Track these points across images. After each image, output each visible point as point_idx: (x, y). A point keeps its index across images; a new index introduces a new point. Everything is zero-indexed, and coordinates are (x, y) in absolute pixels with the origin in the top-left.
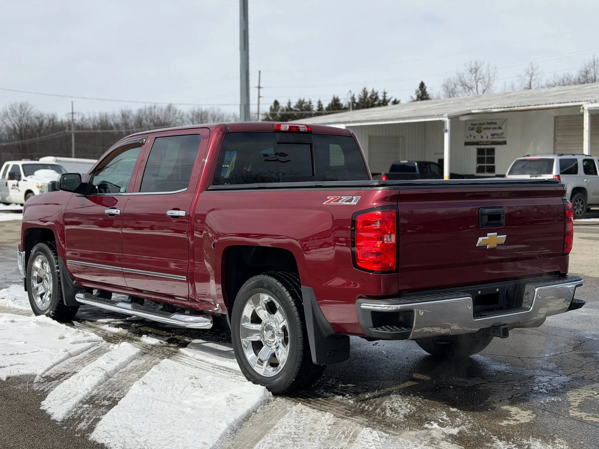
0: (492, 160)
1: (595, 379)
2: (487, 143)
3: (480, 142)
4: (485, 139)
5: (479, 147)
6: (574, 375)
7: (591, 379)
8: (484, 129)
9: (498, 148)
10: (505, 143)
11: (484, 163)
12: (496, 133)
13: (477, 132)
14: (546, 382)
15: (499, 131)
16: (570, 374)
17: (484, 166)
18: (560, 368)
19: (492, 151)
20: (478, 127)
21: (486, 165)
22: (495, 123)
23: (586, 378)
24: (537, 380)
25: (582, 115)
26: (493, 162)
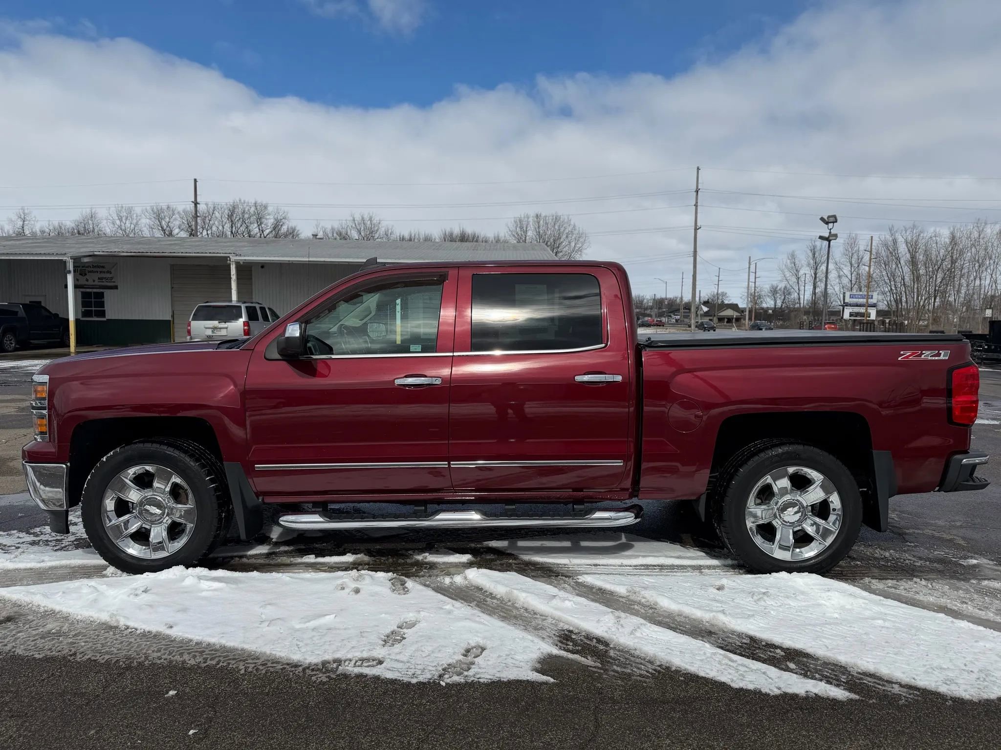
0: (102, 304)
2: (93, 287)
3: (85, 285)
4: (90, 283)
5: (84, 290)
8: (89, 272)
9: (107, 293)
10: (116, 287)
11: (92, 307)
12: (105, 276)
13: (80, 274)
15: (108, 275)
17: (92, 310)
19: (102, 295)
20: (80, 270)
21: (93, 309)
22: (103, 267)
25: (229, 266)
26: (103, 307)
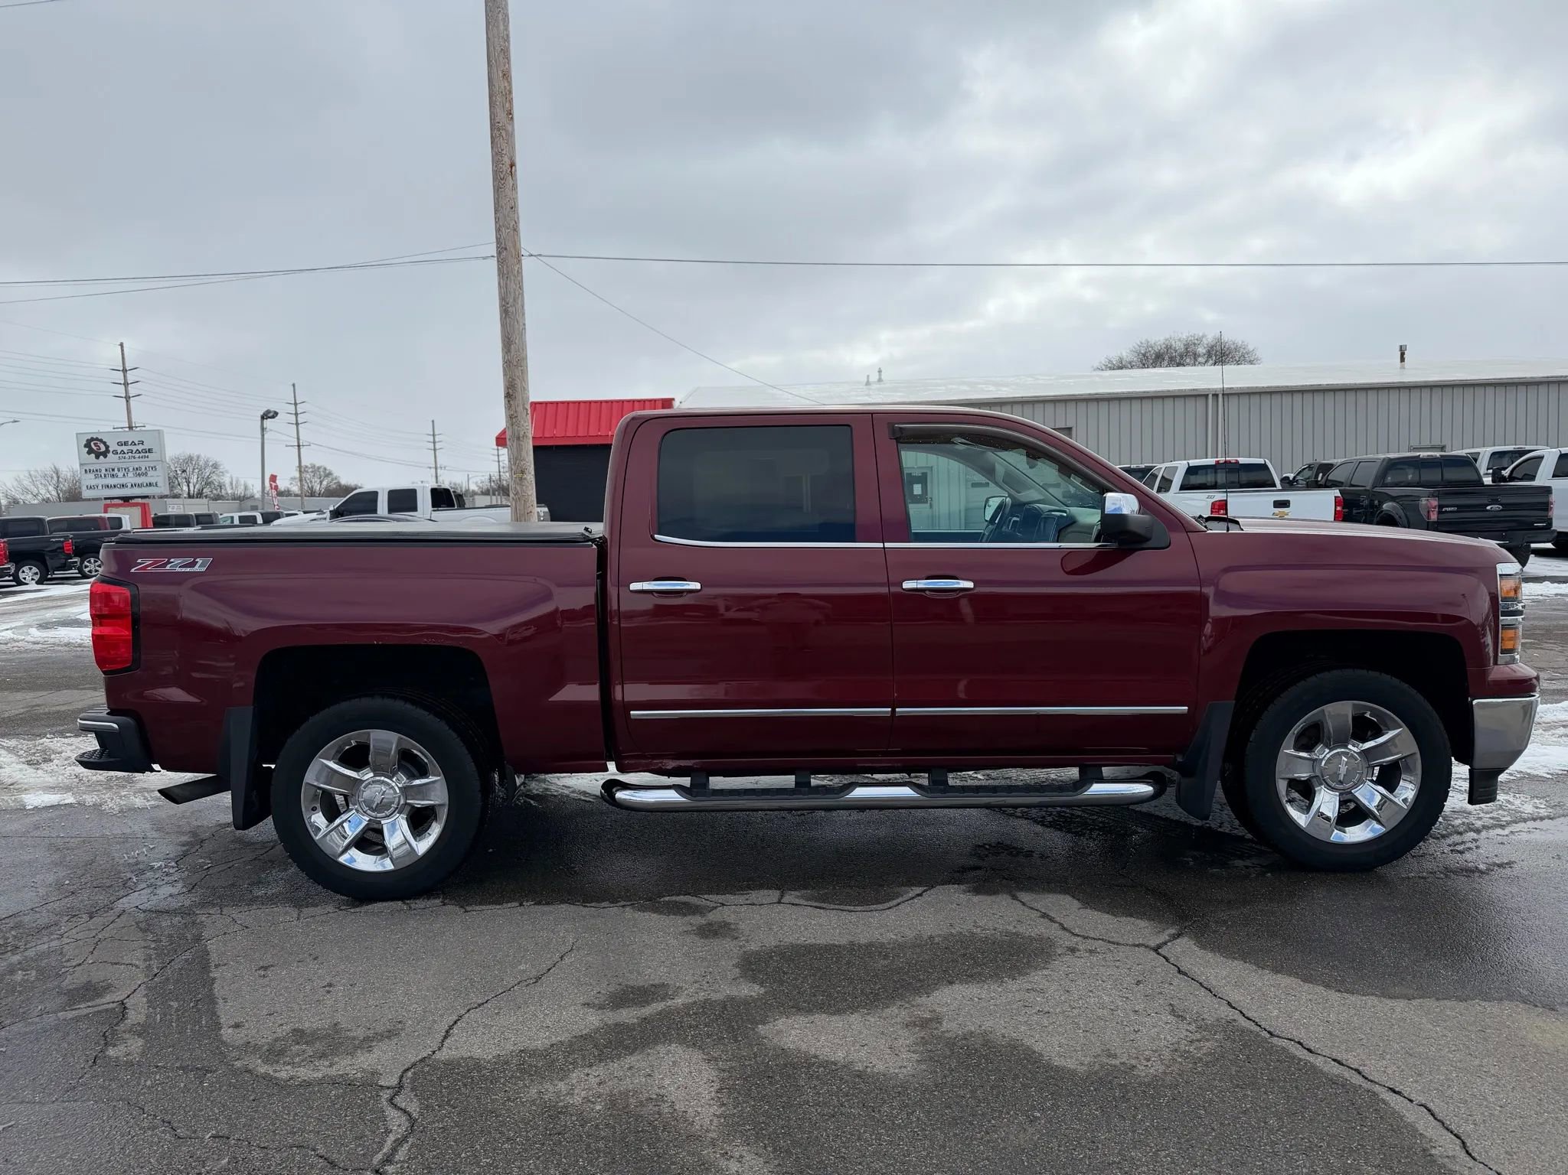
1: (66, 918)
6: (111, 915)
7: (75, 916)
14: (160, 886)
16: (119, 916)
18: (143, 925)
23: (85, 917)
24: (180, 885)
